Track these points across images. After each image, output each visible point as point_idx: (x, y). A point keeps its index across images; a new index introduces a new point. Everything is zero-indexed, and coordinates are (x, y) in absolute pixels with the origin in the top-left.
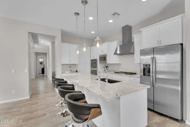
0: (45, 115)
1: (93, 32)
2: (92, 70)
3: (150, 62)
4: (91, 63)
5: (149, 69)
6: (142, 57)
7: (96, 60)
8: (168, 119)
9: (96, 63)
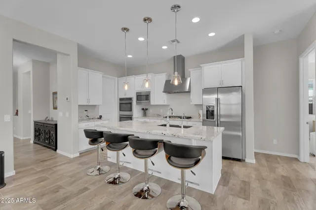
0: (86, 189)
1: (130, 56)
2: (120, 115)
3: (214, 103)
4: (120, 104)
5: (213, 111)
6: (205, 97)
7: (131, 99)
8: (232, 161)
9: (131, 104)
